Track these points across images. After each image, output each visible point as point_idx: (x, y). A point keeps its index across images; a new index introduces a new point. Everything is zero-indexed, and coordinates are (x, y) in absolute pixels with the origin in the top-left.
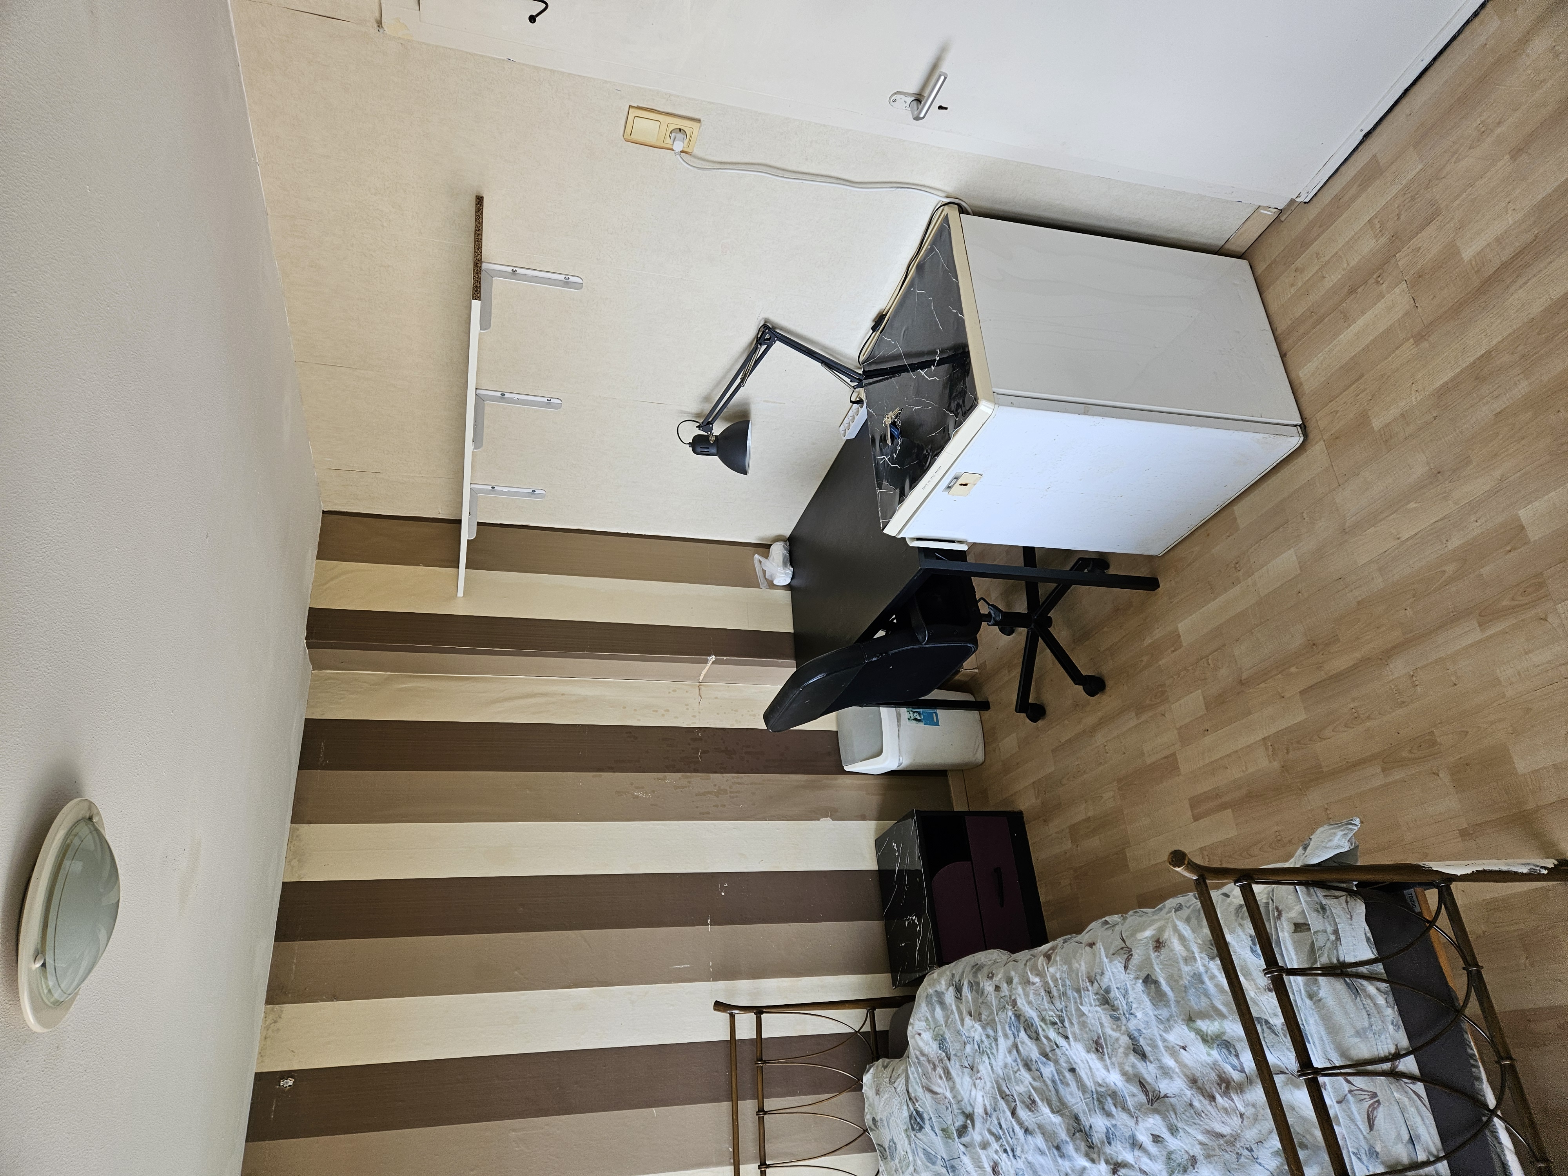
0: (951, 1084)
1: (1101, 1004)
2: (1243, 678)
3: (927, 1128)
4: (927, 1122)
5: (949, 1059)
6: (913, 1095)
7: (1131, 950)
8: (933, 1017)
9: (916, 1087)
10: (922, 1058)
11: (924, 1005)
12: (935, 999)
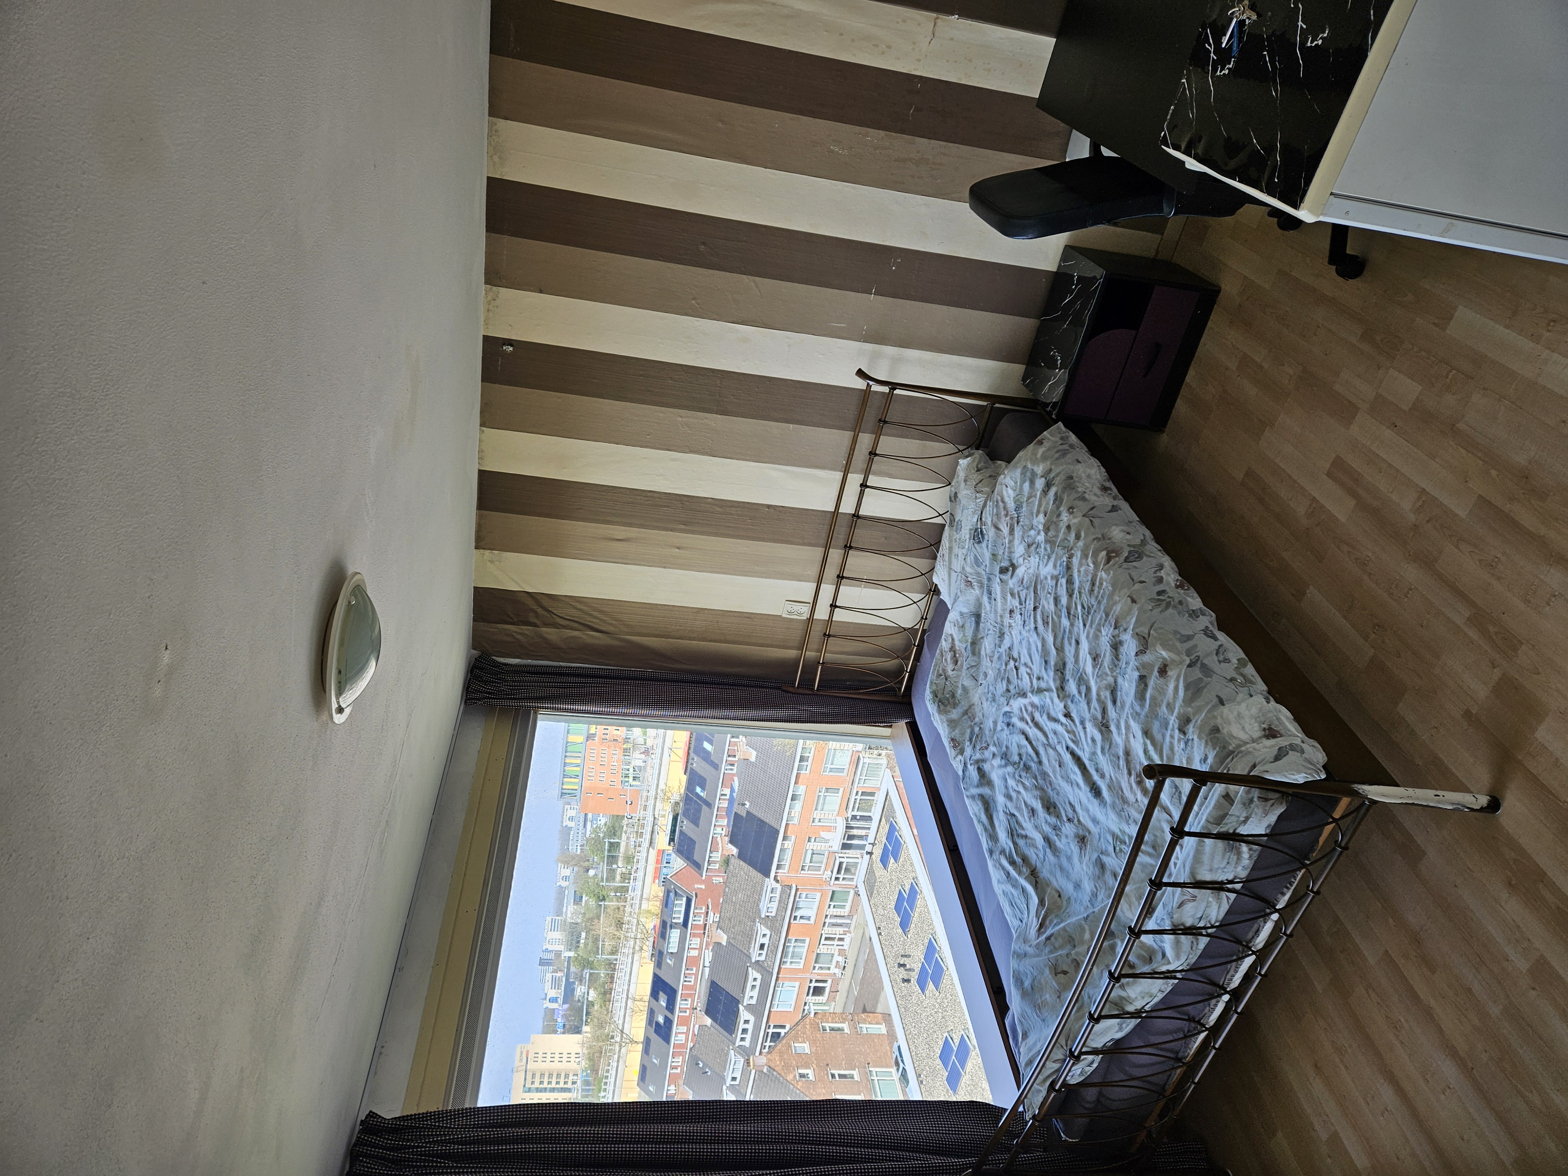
0: (1011, 538)
1: (1111, 646)
2: (1458, 425)
3: (984, 544)
4: (985, 541)
5: (1018, 523)
6: (983, 519)
7: (1147, 649)
8: (1021, 486)
9: (988, 517)
10: (1001, 504)
11: (1019, 471)
12: (1028, 474)
